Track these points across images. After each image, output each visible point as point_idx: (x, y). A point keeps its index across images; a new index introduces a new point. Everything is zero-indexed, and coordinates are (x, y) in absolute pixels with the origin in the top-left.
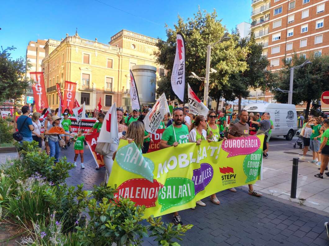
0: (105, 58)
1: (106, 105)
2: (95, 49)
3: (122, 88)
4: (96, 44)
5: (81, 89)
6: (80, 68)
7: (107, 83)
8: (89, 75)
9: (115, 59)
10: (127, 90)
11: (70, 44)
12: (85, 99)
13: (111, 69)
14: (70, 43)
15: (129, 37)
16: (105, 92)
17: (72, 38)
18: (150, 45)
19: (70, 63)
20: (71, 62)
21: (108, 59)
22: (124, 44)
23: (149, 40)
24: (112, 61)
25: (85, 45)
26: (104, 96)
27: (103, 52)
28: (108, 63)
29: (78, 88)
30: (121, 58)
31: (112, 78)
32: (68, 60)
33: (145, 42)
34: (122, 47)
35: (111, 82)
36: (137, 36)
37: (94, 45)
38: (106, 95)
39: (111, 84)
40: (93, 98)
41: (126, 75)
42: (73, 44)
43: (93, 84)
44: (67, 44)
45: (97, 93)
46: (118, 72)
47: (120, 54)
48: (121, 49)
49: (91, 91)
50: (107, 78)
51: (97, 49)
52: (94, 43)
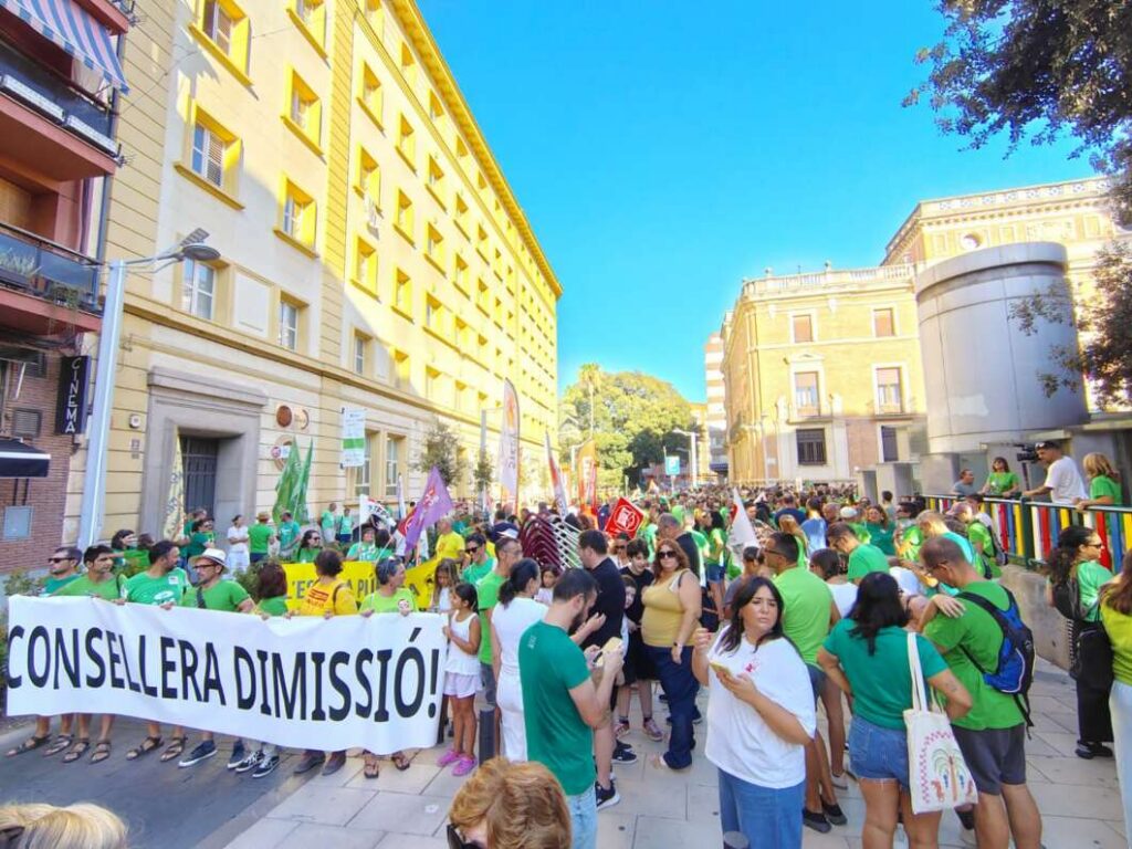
0: (864, 311)
2: (825, 292)
4: (831, 279)
5: (795, 418)
6: (785, 360)
7: (880, 386)
8: (816, 373)
9: (903, 305)
11: (752, 302)
12: (811, 448)
13: (893, 338)
14: (751, 299)
15: (948, 218)
16: (875, 419)
17: (757, 283)
18: (1053, 213)
19: (757, 351)
20: (758, 348)
21: (876, 310)
22: (932, 247)
23: (1045, 195)
24: (892, 314)
25: (795, 291)
26: (875, 431)
27: (853, 293)
28: (878, 321)
29: (786, 418)
31: (898, 369)
32: (751, 345)
33: (1025, 208)
34: (924, 259)
35: (897, 382)
36: (978, 203)
37: (822, 282)
38: (883, 427)
39: (899, 387)
40: (836, 441)
42: (758, 298)
43: (832, 398)
44: (746, 305)
45: (847, 425)
47: (916, 282)
48: (920, 267)
49: (827, 422)
50: (878, 369)
51: (832, 291)
52: (822, 278)
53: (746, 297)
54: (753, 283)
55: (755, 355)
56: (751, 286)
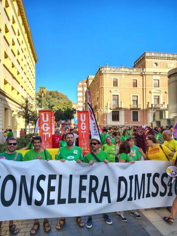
0: (130, 80)
1: (133, 120)
2: (121, 73)
3: (147, 104)
4: (123, 69)
5: (112, 108)
6: (110, 91)
7: (133, 100)
8: (118, 95)
9: (139, 79)
10: (152, 105)
12: (115, 116)
13: (136, 88)
14: (102, 72)
15: (151, 57)
16: (131, 109)
17: (104, 68)
18: (172, 61)
19: (103, 88)
20: (103, 87)
21: (133, 80)
22: (147, 64)
23: (171, 56)
24: (137, 81)
25: (114, 72)
26: (131, 112)
27: (128, 74)
28: (134, 83)
29: (110, 108)
30: (144, 77)
31: (137, 96)
32: (101, 86)
33: (167, 58)
34: (145, 67)
35: (136, 100)
36: (158, 55)
37: (121, 70)
38: (133, 112)
39: (137, 101)
40: (122, 115)
41: (150, 92)
42: (104, 72)
43: (121, 103)
44: (100, 74)
45: (125, 111)
46: (142, 89)
47: (143, 73)
48: (144, 69)
49: (120, 109)
50: (133, 96)
51: (123, 73)
52: (121, 69)
53: (101, 71)
54: (103, 67)
55: (102, 89)
56: (102, 68)
